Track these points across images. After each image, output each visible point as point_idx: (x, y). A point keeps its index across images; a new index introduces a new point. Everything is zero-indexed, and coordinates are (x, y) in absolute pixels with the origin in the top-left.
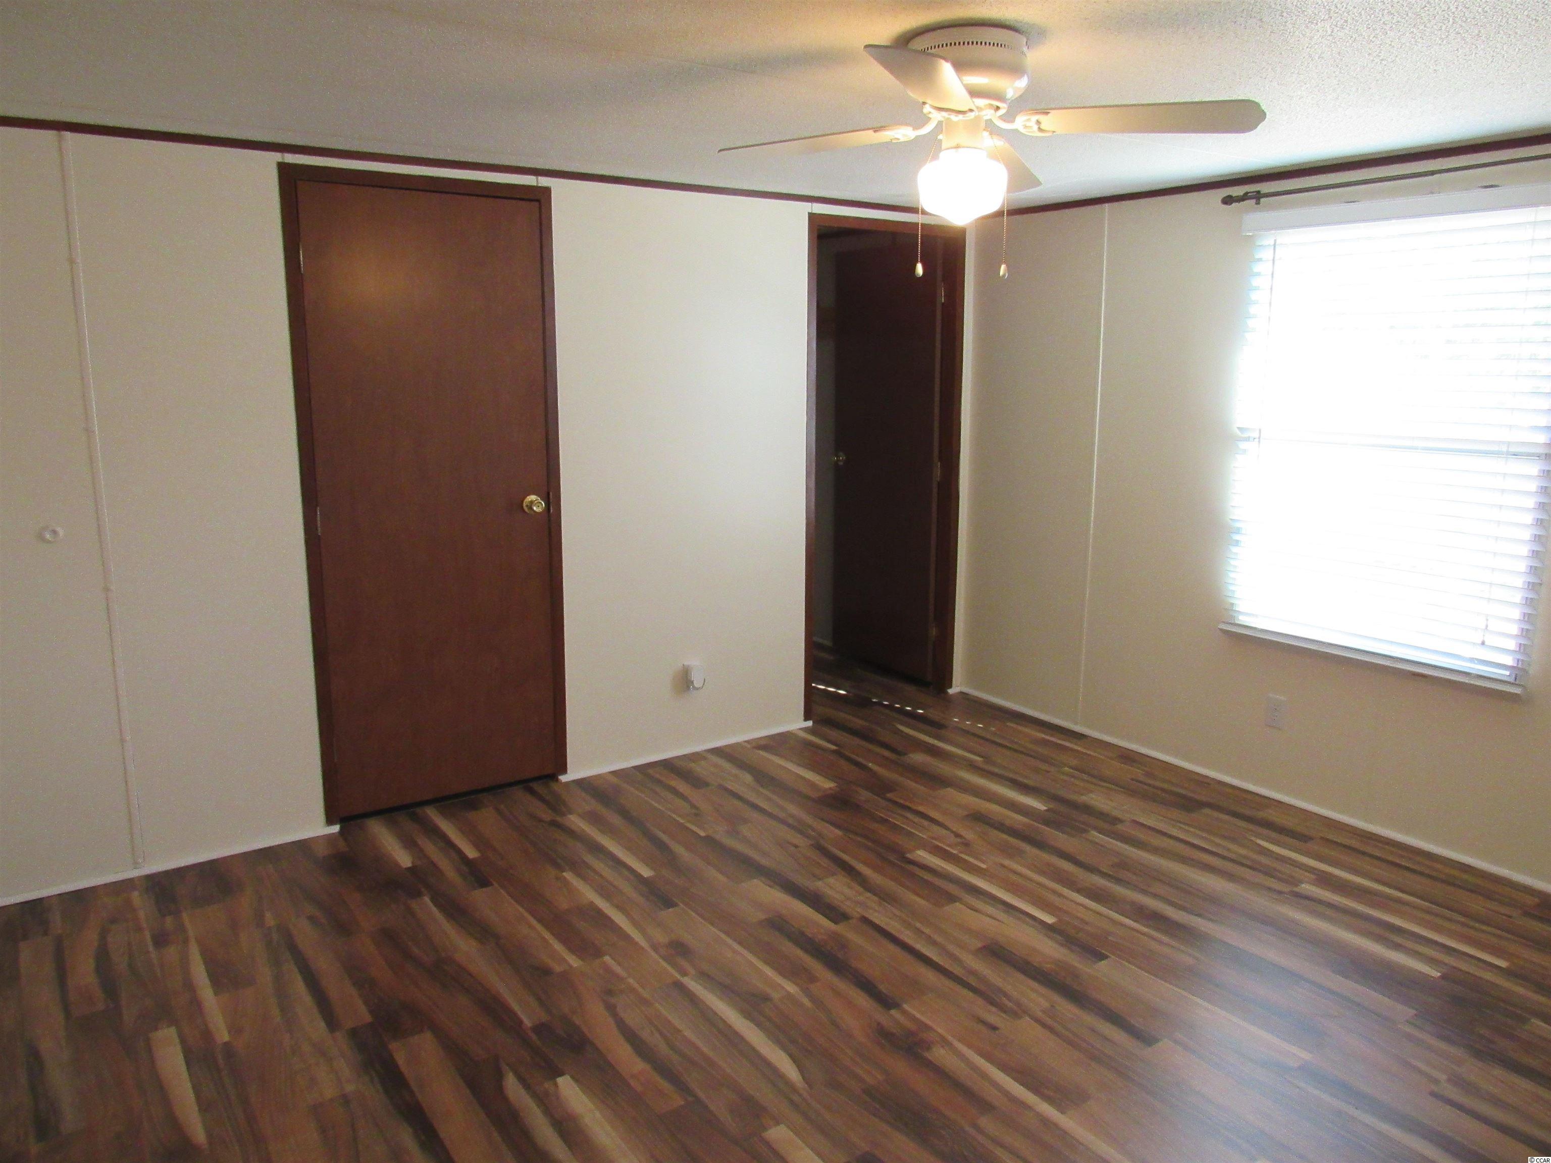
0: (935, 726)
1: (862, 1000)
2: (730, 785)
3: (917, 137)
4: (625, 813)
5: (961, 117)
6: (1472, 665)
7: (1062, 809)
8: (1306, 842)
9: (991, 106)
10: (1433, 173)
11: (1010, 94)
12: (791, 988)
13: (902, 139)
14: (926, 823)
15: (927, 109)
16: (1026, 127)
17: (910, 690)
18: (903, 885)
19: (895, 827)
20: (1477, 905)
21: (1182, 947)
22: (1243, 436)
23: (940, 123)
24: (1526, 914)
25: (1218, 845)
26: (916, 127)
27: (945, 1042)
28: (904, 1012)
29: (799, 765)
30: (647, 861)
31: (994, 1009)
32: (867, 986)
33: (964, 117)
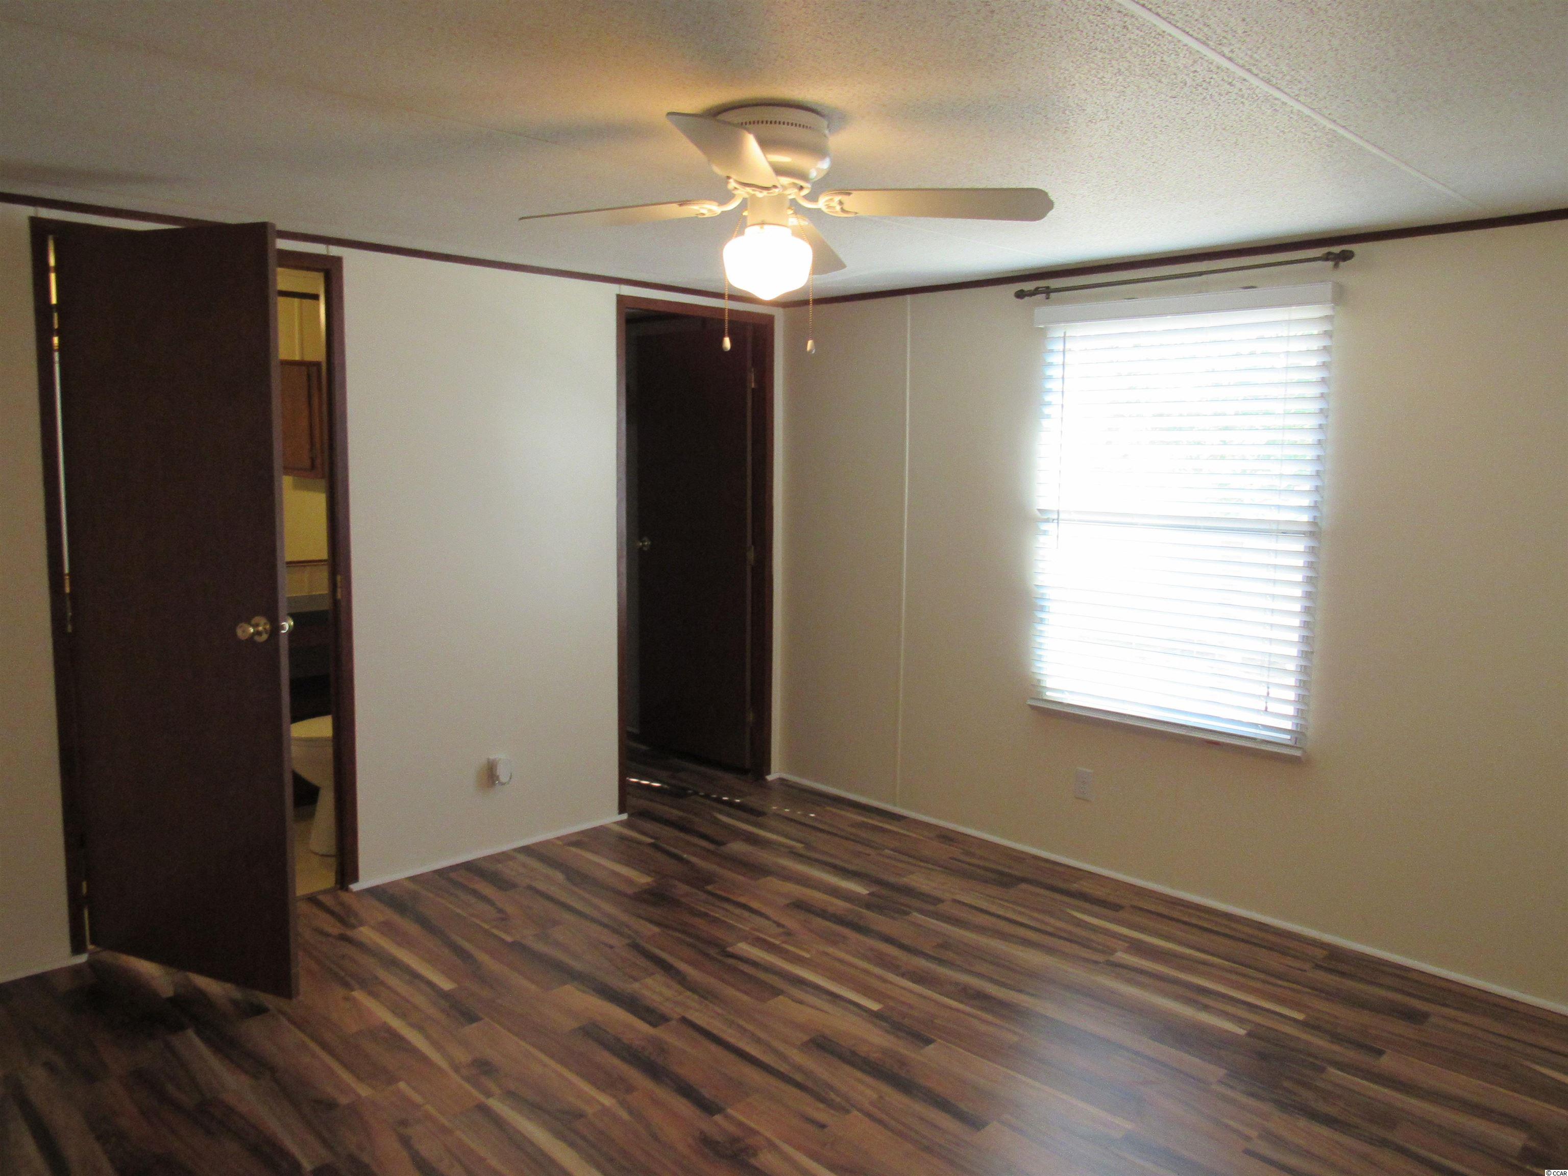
0: (754, 813)
1: (683, 1107)
2: (541, 886)
3: (723, 212)
4: (424, 922)
5: (765, 193)
6: (1258, 731)
7: (885, 892)
8: (1117, 911)
9: (795, 185)
10: (1201, 274)
11: (813, 174)
12: (606, 1100)
13: (708, 215)
14: (746, 914)
15: (732, 184)
16: (829, 207)
17: (729, 778)
18: (723, 981)
19: (715, 921)
20: (1274, 961)
21: (1007, 1025)
22: (1043, 517)
23: (745, 201)
24: (1318, 967)
25: (1037, 920)
26: (722, 203)
27: (773, 1146)
28: (727, 1117)
29: (614, 860)
30: (448, 973)
31: (821, 1106)
32: (687, 1091)
33: (768, 193)
